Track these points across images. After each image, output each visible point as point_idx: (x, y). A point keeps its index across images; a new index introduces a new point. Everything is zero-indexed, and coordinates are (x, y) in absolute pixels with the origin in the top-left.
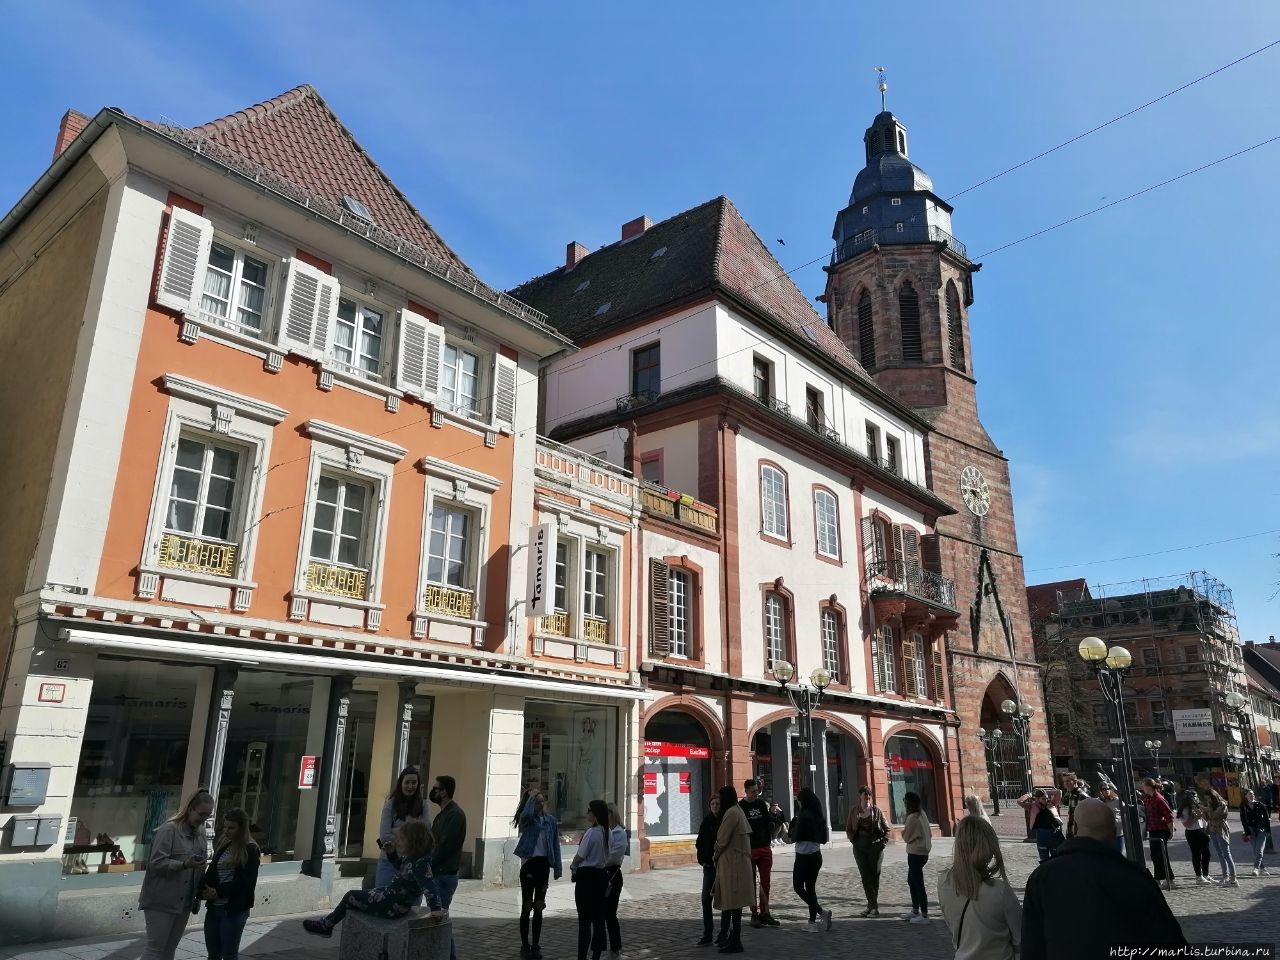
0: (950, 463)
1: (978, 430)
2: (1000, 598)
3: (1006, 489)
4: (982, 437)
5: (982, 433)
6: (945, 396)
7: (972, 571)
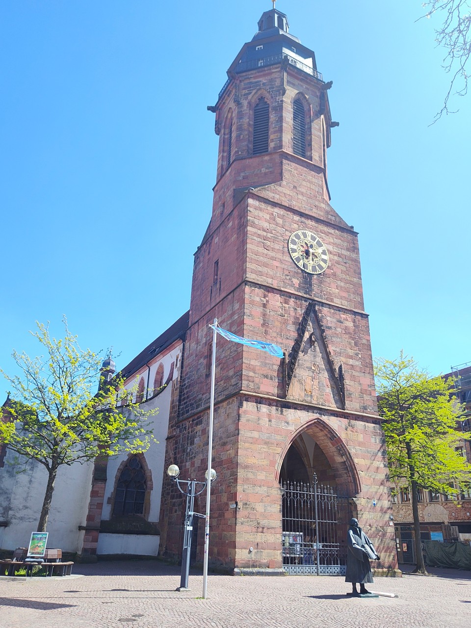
0: (277, 224)
1: (323, 206)
2: (331, 348)
3: (354, 256)
4: (327, 213)
5: (327, 208)
6: (281, 174)
7: (291, 320)
